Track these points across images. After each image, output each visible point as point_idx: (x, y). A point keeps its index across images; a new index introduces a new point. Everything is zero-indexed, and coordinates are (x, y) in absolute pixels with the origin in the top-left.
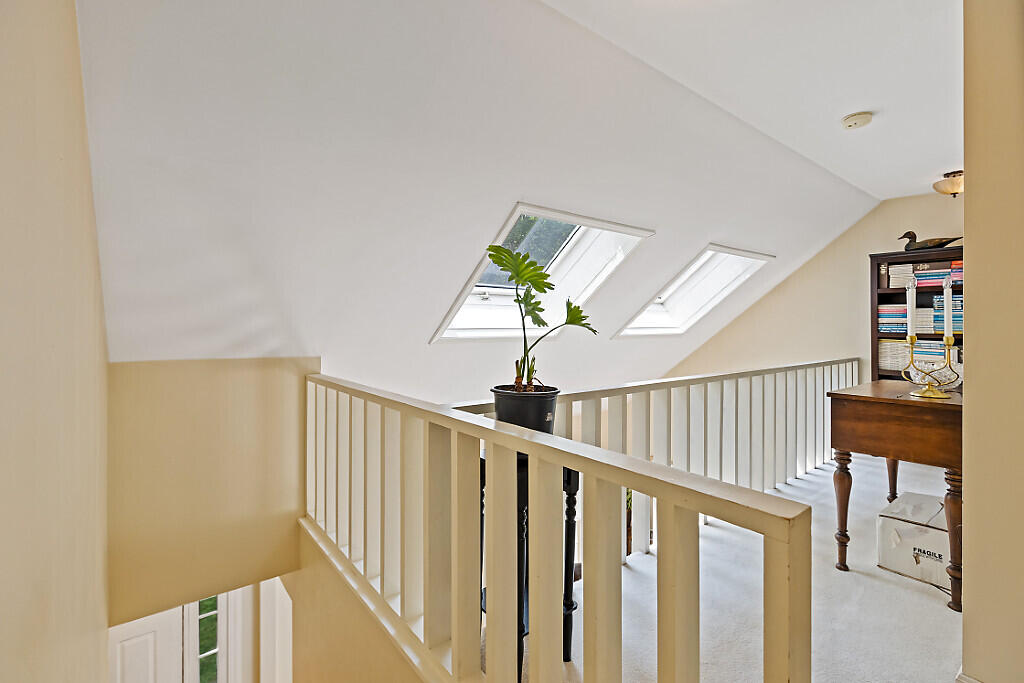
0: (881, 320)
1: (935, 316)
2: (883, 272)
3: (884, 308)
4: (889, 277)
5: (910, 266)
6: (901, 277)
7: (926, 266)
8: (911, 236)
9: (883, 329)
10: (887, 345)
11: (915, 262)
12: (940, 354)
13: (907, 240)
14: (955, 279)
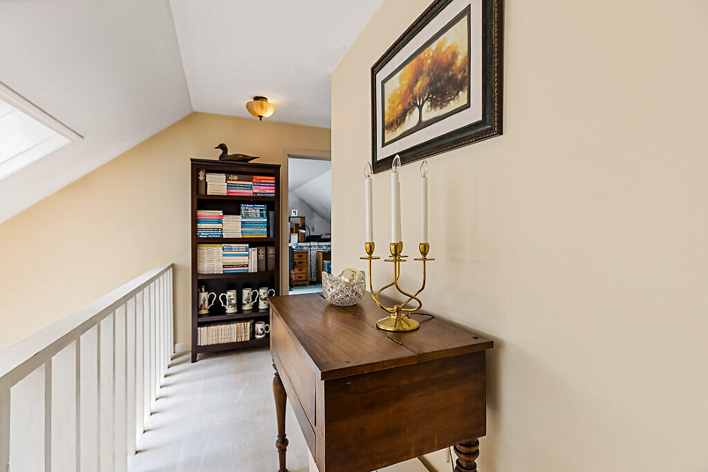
0: (200, 226)
1: (243, 222)
2: (201, 178)
3: (203, 213)
4: (206, 183)
5: (223, 176)
6: (217, 185)
7: (236, 178)
8: (223, 147)
9: (203, 235)
10: (205, 250)
11: (228, 173)
12: (246, 255)
13: (221, 152)
14: (256, 191)
